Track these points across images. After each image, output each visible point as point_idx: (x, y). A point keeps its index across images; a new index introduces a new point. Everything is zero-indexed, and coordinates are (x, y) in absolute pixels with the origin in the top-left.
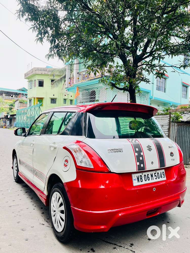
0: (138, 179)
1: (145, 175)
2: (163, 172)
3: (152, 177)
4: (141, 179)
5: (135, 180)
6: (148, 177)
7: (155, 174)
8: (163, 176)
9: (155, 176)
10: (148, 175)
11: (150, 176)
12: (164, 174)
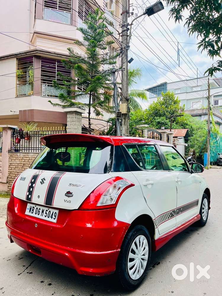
0: (31, 209)
1: (37, 208)
2: (56, 213)
3: (42, 213)
4: (33, 210)
5: (28, 209)
6: (39, 211)
7: (47, 211)
8: (54, 217)
9: (46, 213)
10: (40, 209)
11: (41, 211)
12: (56, 215)
